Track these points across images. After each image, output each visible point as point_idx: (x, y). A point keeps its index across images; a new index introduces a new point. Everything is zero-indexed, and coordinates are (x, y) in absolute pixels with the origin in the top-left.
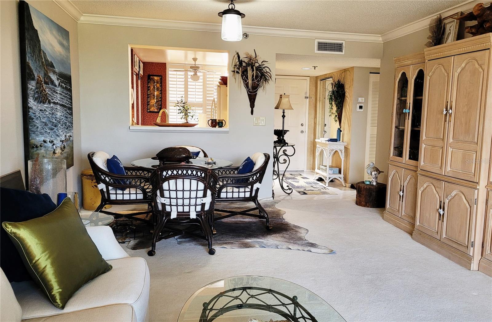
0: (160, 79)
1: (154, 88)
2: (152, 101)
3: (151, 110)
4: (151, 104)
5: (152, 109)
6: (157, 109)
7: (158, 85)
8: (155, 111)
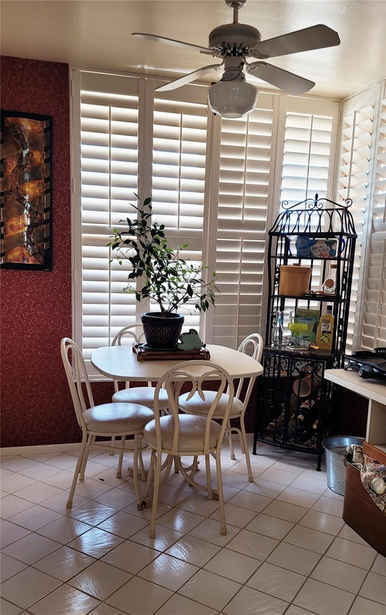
0: (46, 130)
1: (20, 166)
2: (14, 223)
3: (10, 257)
4: (11, 233)
5: (15, 255)
6: (34, 254)
7: (38, 156)
8: (26, 262)
